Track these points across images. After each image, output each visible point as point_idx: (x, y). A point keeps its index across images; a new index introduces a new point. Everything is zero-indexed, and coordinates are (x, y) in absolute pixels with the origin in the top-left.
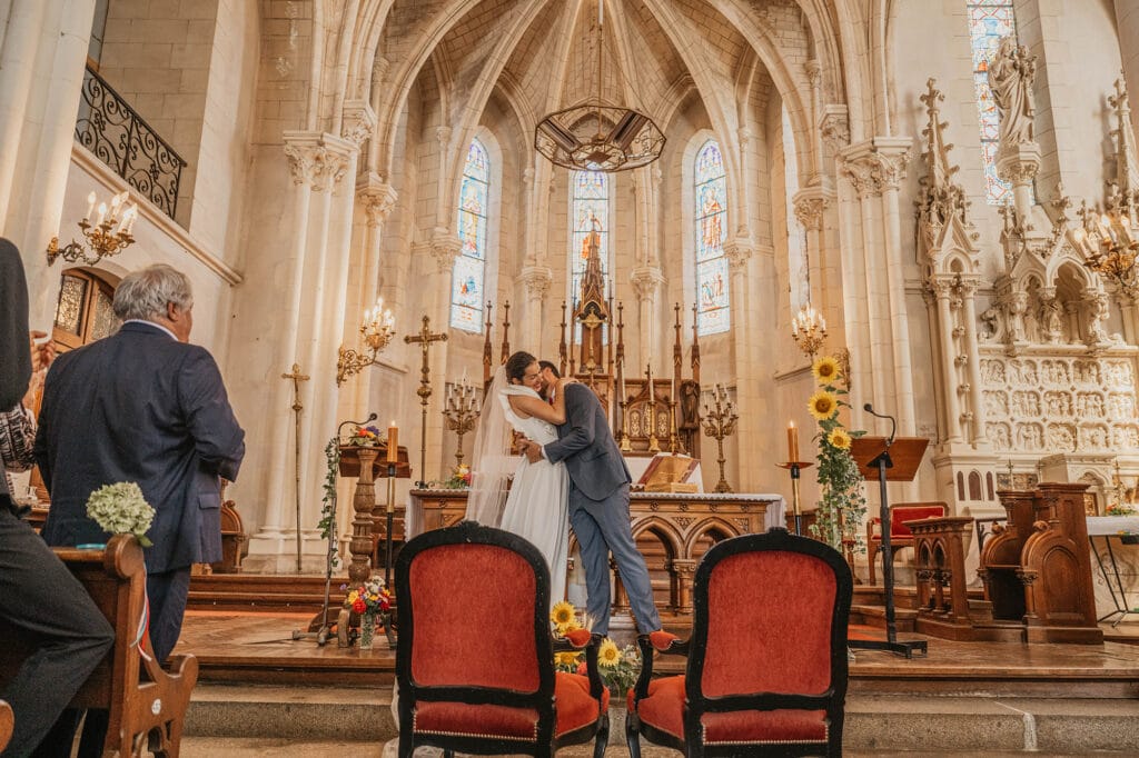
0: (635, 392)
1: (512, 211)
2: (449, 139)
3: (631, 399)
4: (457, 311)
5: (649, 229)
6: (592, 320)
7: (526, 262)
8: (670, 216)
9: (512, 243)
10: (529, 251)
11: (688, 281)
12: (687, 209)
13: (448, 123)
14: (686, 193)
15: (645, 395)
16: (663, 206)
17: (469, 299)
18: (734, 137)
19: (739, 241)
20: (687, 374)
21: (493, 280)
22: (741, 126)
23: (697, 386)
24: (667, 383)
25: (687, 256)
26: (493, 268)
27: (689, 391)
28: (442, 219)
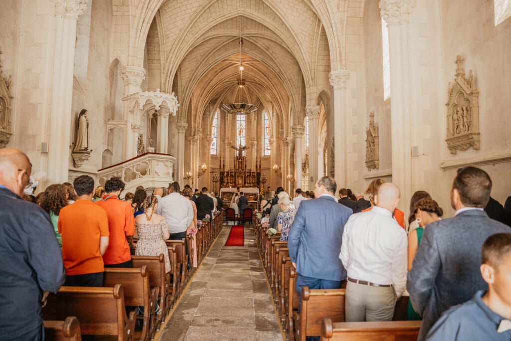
0: (248, 174)
1: (223, 126)
2: (210, 115)
3: (248, 176)
4: (211, 150)
5: (254, 132)
6: (240, 160)
7: (226, 139)
8: (259, 127)
9: (223, 133)
10: (227, 136)
11: (263, 143)
12: (263, 125)
13: (209, 112)
14: (263, 122)
15: (250, 175)
16: (257, 124)
17: (213, 147)
18: (271, 115)
19: (272, 139)
20: (258, 171)
21: (219, 142)
22: (273, 113)
23: (260, 174)
24: (254, 173)
25: (263, 137)
26: (219, 140)
27: (259, 174)
28: (209, 133)
